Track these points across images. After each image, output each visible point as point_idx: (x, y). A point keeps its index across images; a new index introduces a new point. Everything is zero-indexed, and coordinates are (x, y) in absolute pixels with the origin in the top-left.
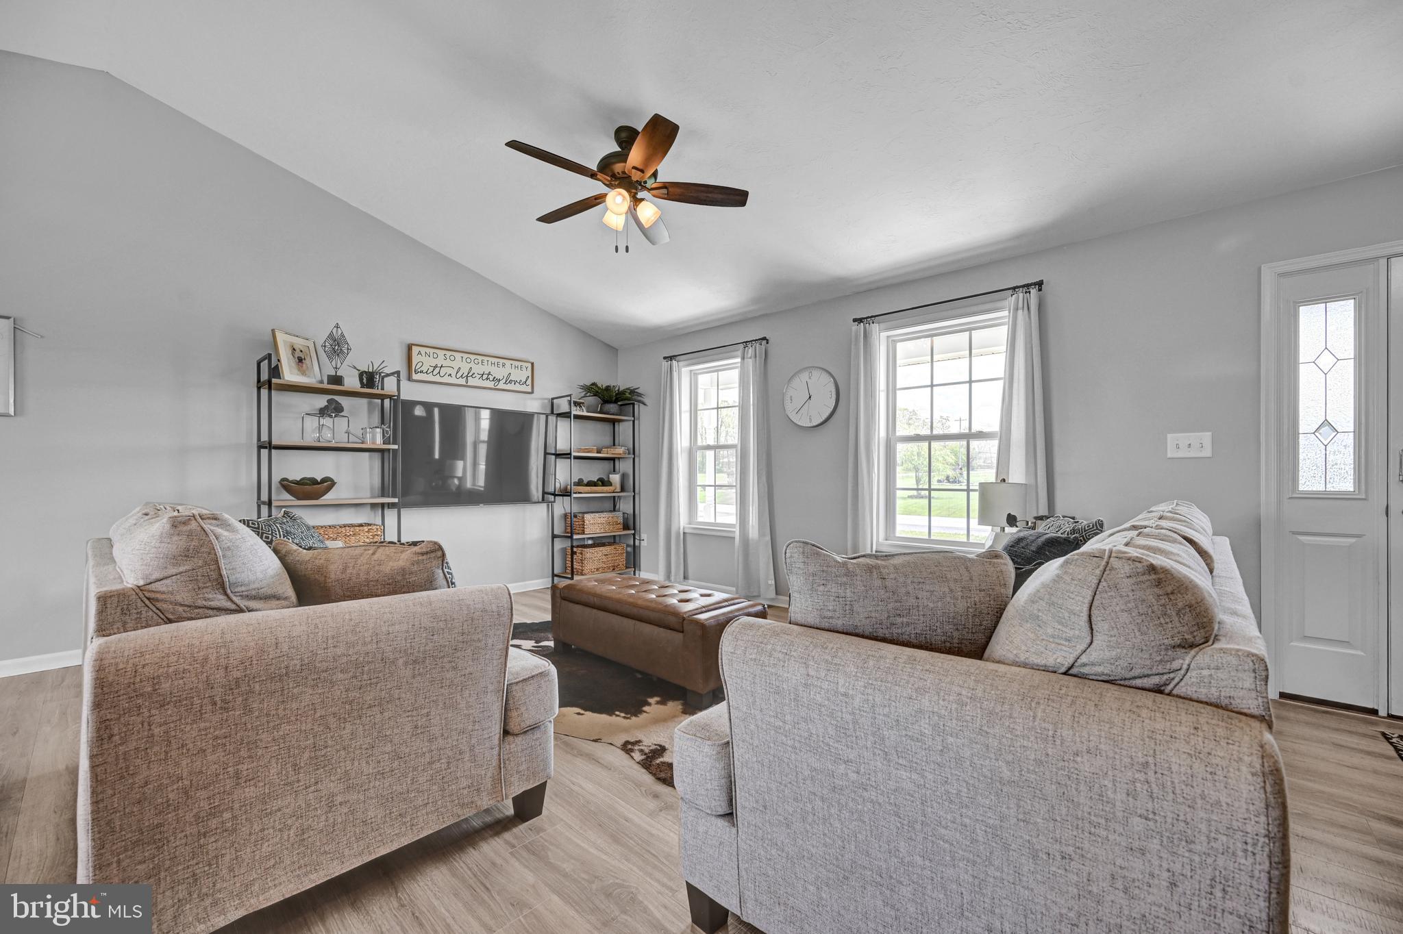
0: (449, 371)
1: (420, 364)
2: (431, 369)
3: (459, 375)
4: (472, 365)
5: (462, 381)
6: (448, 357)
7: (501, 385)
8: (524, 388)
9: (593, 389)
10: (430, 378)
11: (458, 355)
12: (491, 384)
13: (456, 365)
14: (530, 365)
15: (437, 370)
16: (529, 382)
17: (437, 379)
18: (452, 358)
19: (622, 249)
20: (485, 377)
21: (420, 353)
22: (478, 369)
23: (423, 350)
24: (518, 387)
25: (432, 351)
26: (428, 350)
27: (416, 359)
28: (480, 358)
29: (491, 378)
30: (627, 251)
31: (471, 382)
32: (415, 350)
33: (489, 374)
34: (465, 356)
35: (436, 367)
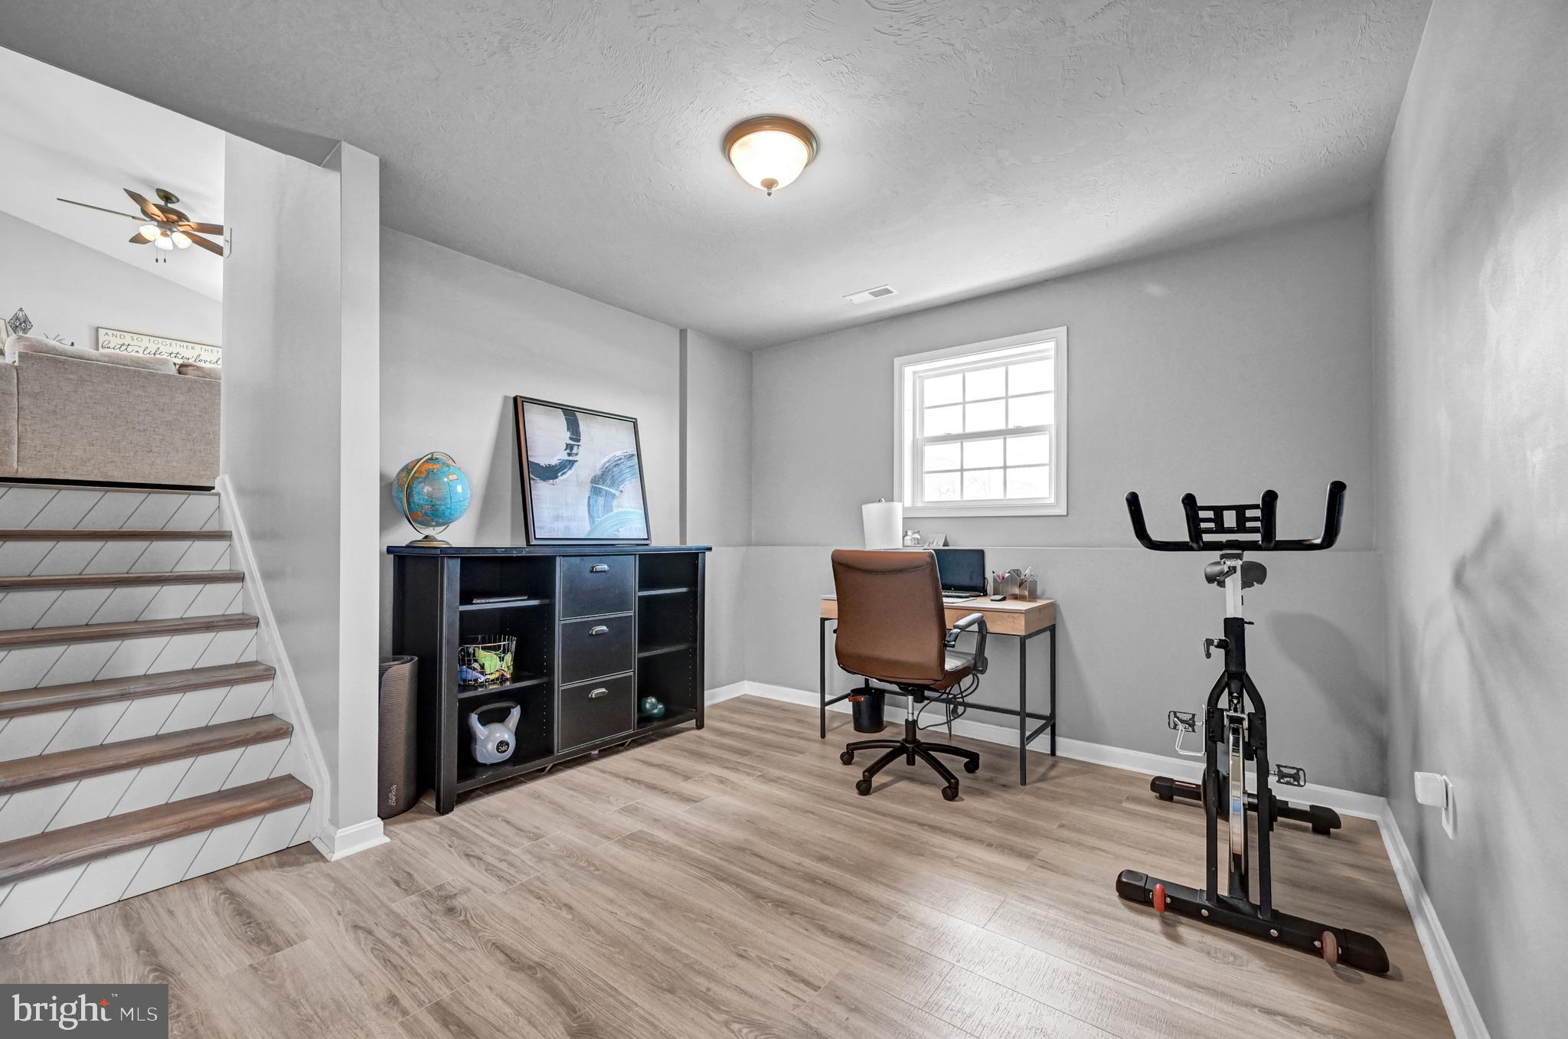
1: (107, 342)
2: (118, 346)
3: (146, 352)
4: (160, 345)
6: (135, 338)
11: (145, 338)
13: (144, 345)
15: (125, 347)
18: (139, 339)
19: (161, 260)
20: (173, 355)
21: (107, 334)
22: (166, 349)
23: (109, 331)
25: (119, 333)
26: (115, 333)
27: (102, 338)
28: (168, 341)
29: (180, 357)
30: (165, 261)
32: (102, 332)
33: (178, 353)
34: (153, 339)
35: (124, 344)
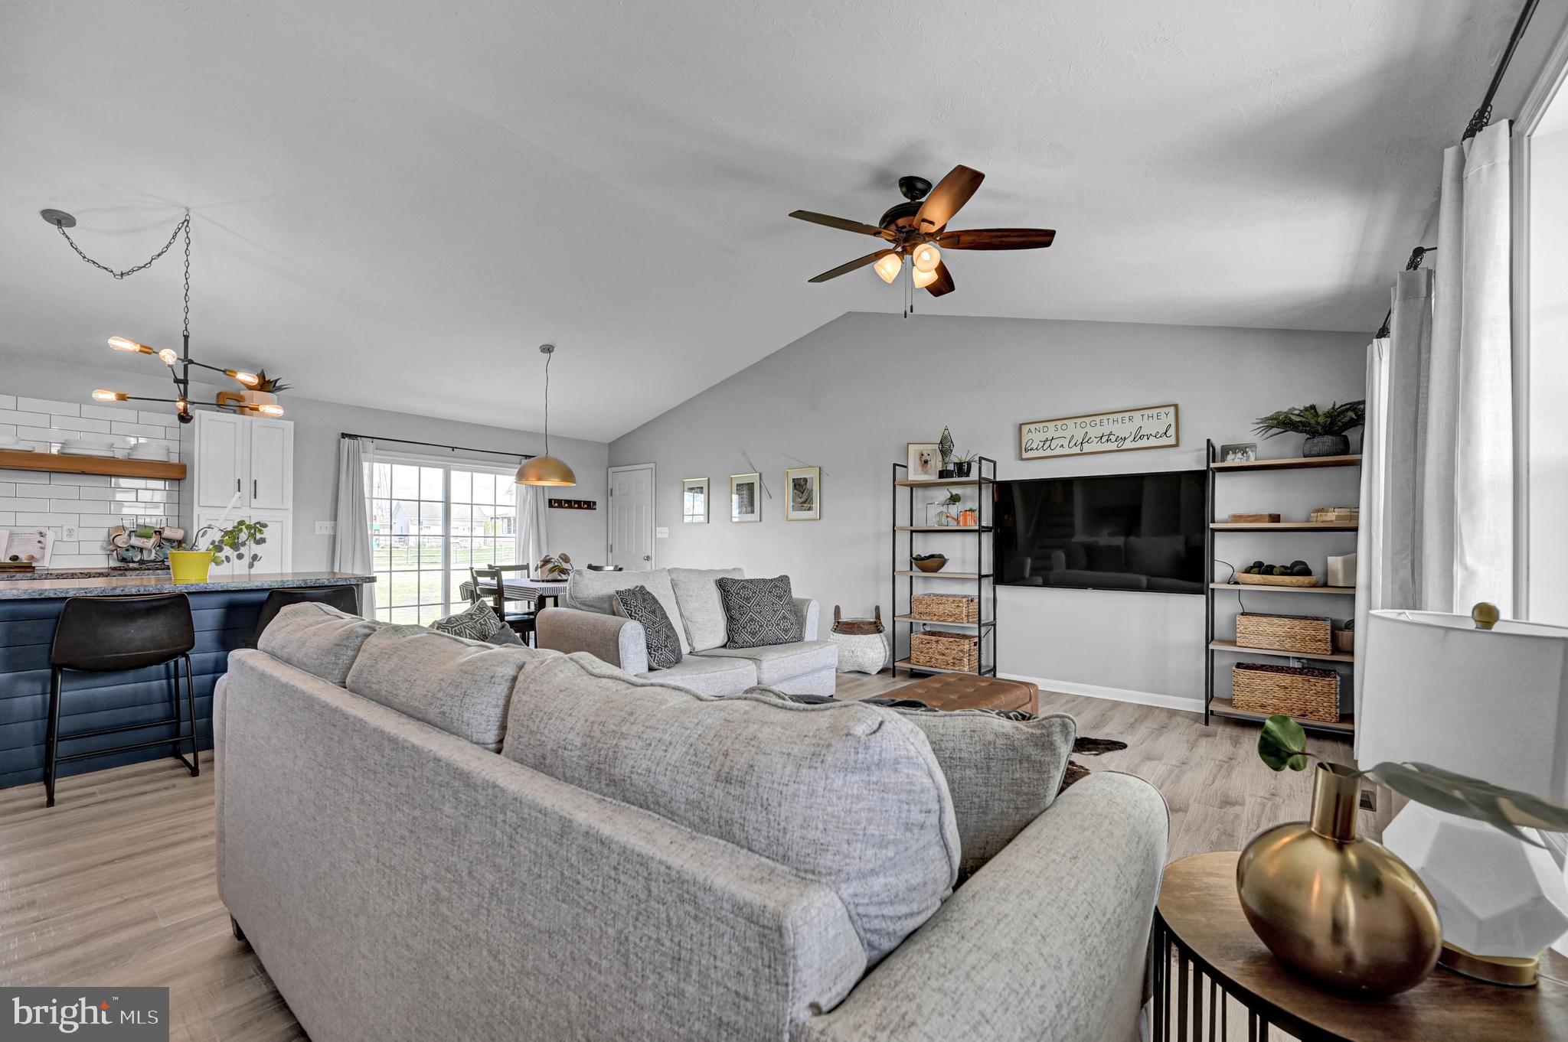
0: (1060, 442)
1: (1031, 442)
2: (1041, 444)
3: (1071, 445)
4: (1088, 429)
5: (1077, 450)
6: (1059, 427)
7: (1128, 445)
8: (1164, 441)
9: (1283, 423)
10: (1041, 453)
11: (1071, 423)
12: (1113, 446)
13: (1069, 433)
14: (1172, 410)
15: (1048, 444)
16: (1172, 432)
17: (1049, 453)
18: (1064, 427)
20: (1105, 439)
21: (1030, 431)
22: (1094, 432)
23: (1032, 427)
24: (1153, 442)
25: (1041, 425)
26: (1037, 426)
27: (1025, 438)
28: (1098, 418)
29: (1114, 439)
31: (1087, 448)
32: (1025, 429)
33: (1111, 434)
34: (1079, 421)
35: (1047, 440)
